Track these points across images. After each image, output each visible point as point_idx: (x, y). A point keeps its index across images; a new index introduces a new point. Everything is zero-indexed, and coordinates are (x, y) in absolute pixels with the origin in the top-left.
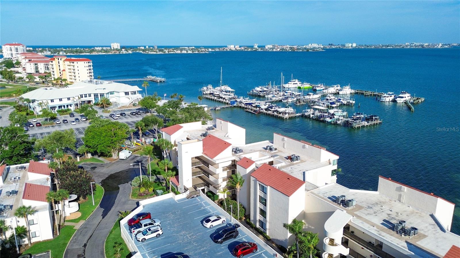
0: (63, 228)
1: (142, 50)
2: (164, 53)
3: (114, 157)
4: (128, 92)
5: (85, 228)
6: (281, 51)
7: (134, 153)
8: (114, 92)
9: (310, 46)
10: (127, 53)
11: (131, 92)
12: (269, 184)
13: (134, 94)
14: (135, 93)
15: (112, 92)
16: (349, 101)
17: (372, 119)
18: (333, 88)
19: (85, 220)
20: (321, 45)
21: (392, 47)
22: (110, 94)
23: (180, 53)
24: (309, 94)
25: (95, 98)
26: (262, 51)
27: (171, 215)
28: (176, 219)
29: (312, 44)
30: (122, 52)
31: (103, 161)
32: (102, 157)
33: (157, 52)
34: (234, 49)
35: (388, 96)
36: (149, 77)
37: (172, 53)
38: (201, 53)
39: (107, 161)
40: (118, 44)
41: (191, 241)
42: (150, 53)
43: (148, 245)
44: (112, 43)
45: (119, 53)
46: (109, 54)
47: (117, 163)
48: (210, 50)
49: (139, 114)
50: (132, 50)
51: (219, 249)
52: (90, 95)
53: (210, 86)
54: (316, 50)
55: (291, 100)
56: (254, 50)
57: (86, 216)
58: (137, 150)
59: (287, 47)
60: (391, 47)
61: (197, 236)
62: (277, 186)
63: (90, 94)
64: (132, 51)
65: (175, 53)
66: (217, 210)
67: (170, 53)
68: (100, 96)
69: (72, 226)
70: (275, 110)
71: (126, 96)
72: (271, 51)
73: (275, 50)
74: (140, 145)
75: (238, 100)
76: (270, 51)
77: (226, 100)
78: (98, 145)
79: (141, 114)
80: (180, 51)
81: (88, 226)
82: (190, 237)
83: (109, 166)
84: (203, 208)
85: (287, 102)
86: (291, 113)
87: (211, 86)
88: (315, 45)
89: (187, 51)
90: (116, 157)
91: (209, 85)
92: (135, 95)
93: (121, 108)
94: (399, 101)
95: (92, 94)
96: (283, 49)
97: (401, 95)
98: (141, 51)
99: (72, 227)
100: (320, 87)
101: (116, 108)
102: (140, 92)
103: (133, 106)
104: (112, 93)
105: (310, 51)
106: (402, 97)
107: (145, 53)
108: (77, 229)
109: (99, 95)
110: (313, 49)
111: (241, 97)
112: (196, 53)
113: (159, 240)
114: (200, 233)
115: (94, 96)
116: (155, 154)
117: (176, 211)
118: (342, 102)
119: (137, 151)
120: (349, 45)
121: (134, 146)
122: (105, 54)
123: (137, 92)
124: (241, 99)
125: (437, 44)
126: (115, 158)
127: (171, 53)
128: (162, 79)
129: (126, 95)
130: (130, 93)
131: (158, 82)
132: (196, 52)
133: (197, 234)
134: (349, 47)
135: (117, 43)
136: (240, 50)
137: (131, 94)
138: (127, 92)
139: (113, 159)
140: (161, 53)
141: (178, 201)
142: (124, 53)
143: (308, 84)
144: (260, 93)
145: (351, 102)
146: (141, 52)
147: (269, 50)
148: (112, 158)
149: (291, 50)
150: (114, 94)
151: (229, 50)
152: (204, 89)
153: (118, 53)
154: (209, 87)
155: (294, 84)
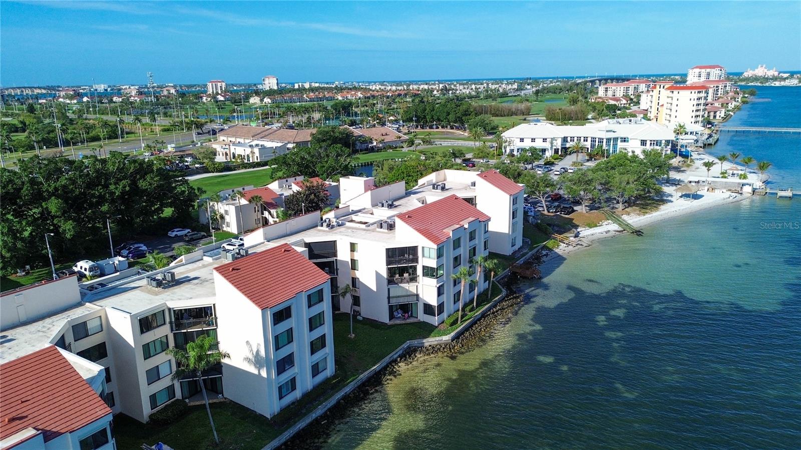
4: (646, 141)
11: (651, 141)
13: (656, 145)
14: (658, 143)
15: (625, 138)
22: (622, 141)
25: (591, 144)
52: (586, 139)
71: (641, 147)
95: (589, 137)
109: (597, 140)
115: (592, 141)
123: (663, 142)
129: (641, 145)
137: (651, 145)
150: (628, 142)
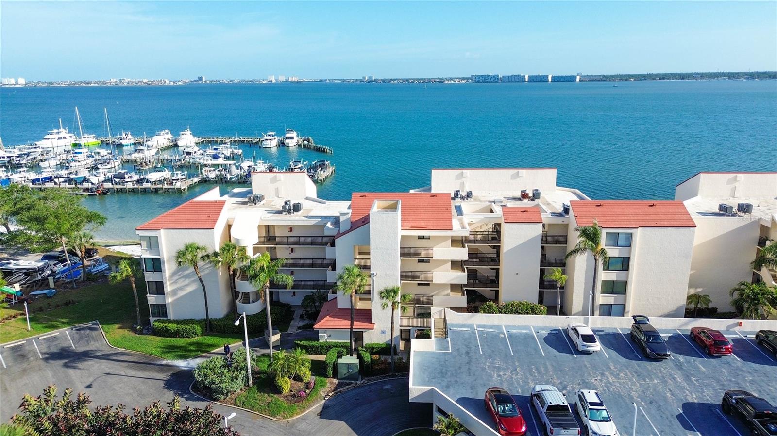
12: (637, 225)
16: (232, 151)
18: (162, 137)
35: (269, 138)
55: (117, 164)
62: (655, 222)
84: (502, 335)
86: (182, 179)
94: (290, 143)
97: (288, 135)
100: (127, 139)
106: (291, 138)
155: (59, 138)
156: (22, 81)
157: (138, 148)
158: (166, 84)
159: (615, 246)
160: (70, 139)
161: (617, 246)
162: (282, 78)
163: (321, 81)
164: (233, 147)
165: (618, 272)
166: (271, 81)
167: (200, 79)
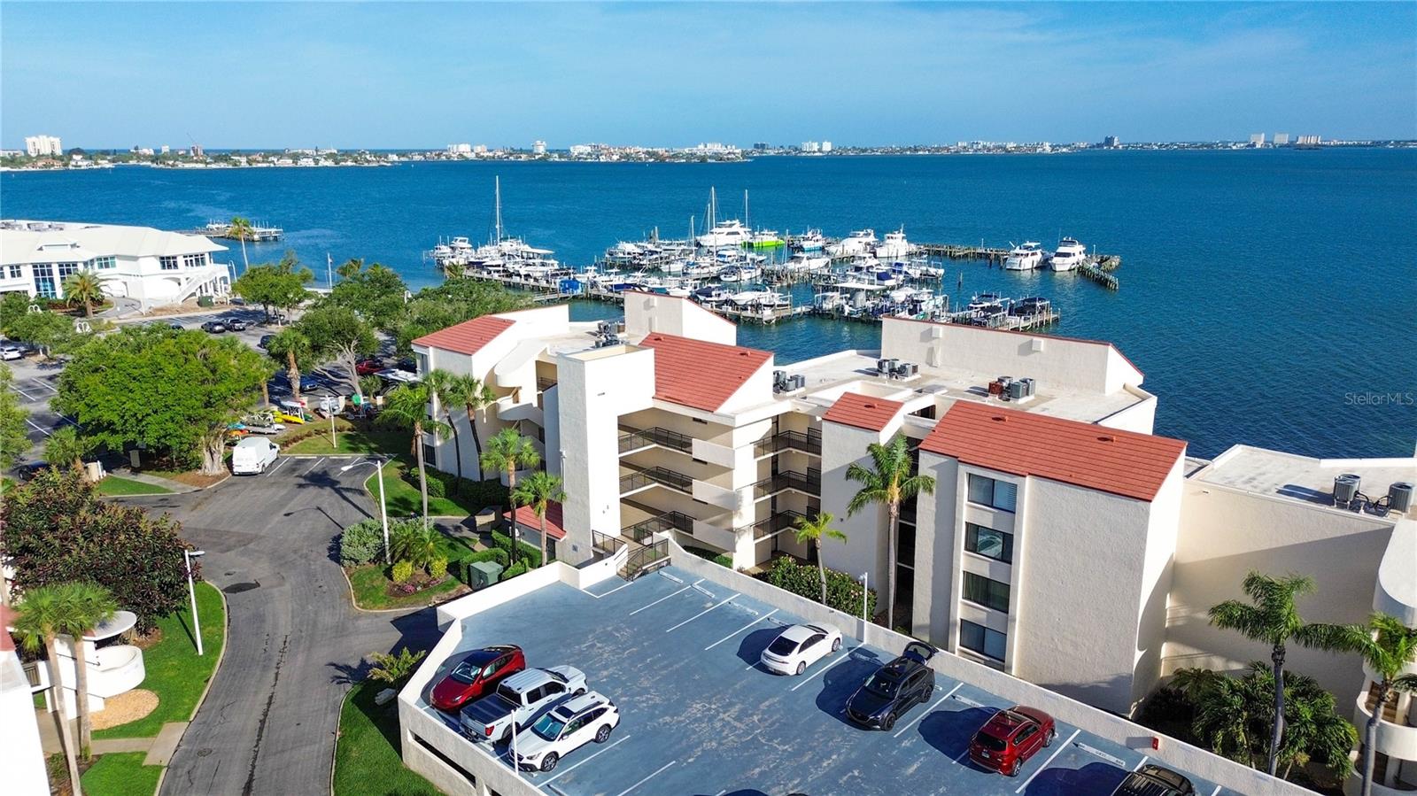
0: (92, 770)
1: (146, 158)
2: (236, 165)
3: (212, 466)
4: (174, 258)
5: (201, 753)
6: (623, 160)
7: (286, 449)
8: (113, 258)
9: (700, 149)
10: (95, 167)
11: (185, 257)
12: (1028, 470)
13: (197, 265)
14: (198, 260)
15: (106, 259)
16: (927, 270)
17: (1032, 310)
18: (856, 240)
19: (186, 718)
20: (734, 147)
21: (929, 151)
22: (101, 266)
23: (290, 165)
24: (798, 257)
25: (37, 280)
26: (563, 160)
27: (599, 645)
28: (629, 658)
29: (708, 145)
30: (74, 163)
31: (164, 487)
32: (154, 472)
33: (207, 164)
34: (472, 156)
35: (1025, 252)
36: (217, 226)
37: (265, 165)
38: (366, 164)
39: (179, 486)
40: (52, 139)
41: (755, 738)
42: (180, 165)
43: (578, 778)
44: (30, 136)
45: (62, 168)
46: (24, 169)
47: (231, 489)
48: (395, 158)
49: (239, 330)
50: (109, 158)
51: (894, 753)
52: (15, 270)
53: (461, 241)
54: (728, 159)
55: (748, 276)
56: (539, 159)
57: (184, 704)
58: (295, 441)
59: (639, 150)
60: (927, 153)
61: (764, 712)
62: (1071, 473)
63: (18, 267)
64: (109, 160)
65: (272, 165)
66: (776, 608)
67: (254, 165)
68: (62, 272)
69: (133, 754)
70: (720, 299)
71: (167, 271)
72: (593, 160)
73: (604, 157)
74: (301, 421)
75: (582, 278)
76: (589, 160)
77: (536, 280)
78: (148, 415)
79: (244, 329)
80: (291, 161)
81: (209, 745)
82: (738, 719)
83: (199, 504)
84: (710, 604)
85: (736, 281)
86: (779, 306)
87: (464, 241)
88: (716, 148)
89: (316, 161)
90: (219, 469)
91: (459, 238)
92: (201, 268)
93: (154, 315)
94: (1062, 265)
95: (25, 264)
96: (628, 155)
97: (1061, 250)
98: (143, 161)
99: (136, 757)
100: (813, 240)
101: (131, 314)
102: (217, 258)
103: (197, 306)
104: (105, 262)
105: (709, 161)
106: (1067, 255)
107: (161, 166)
108: (165, 763)
109: (56, 269)
110: (717, 156)
111: (588, 268)
112: (348, 167)
113: (612, 752)
114: (770, 701)
115: (36, 273)
116: (373, 446)
117: (609, 629)
118: (906, 273)
119: (295, 444)
120: (812, 147)
121: (277, 426)
122: (8, 171)
123: (207, 256)
124: (590, 275)
125: (1038, 144)
126: (216, 472)
127: (260, 165)
128: (269, 230)
129: (164, 267)
130: (181, 261)
131: (253, 241)
132: (350, 163)
133: (763, 706)
134: (814, 152)
135: (48, 137)
136: (494, 157)
137: (187, 265)
138: (168, 258)
139: (205, 476)
140: (222, 165)
141: (593, 589)
142: (82, 168)
143: (773, 233)
144: (641, 257)
145: (932, 271)
146: (149, 163)
147: (586, 159)
148: (200, 472)
149: (652, 160)
150: (114, 265)
151: (456, 159)
152: (441, 251)
153: (58, 166)
154: (458, 244)
155: (728, 234)
156: (827, 147)
157: (796, 255)
158: (1038, 151)
159: (988, 506)
160: (744, 235)
161: (992, 507)
162: (1282, 139)
163: (1376, 144)
164: (932, 262)
165: (992, 560)
166: (1254, 145)
167: (1109, 141)
